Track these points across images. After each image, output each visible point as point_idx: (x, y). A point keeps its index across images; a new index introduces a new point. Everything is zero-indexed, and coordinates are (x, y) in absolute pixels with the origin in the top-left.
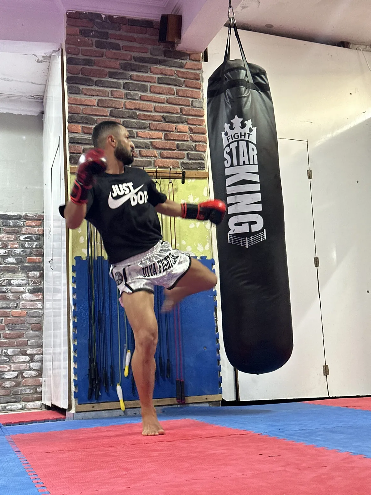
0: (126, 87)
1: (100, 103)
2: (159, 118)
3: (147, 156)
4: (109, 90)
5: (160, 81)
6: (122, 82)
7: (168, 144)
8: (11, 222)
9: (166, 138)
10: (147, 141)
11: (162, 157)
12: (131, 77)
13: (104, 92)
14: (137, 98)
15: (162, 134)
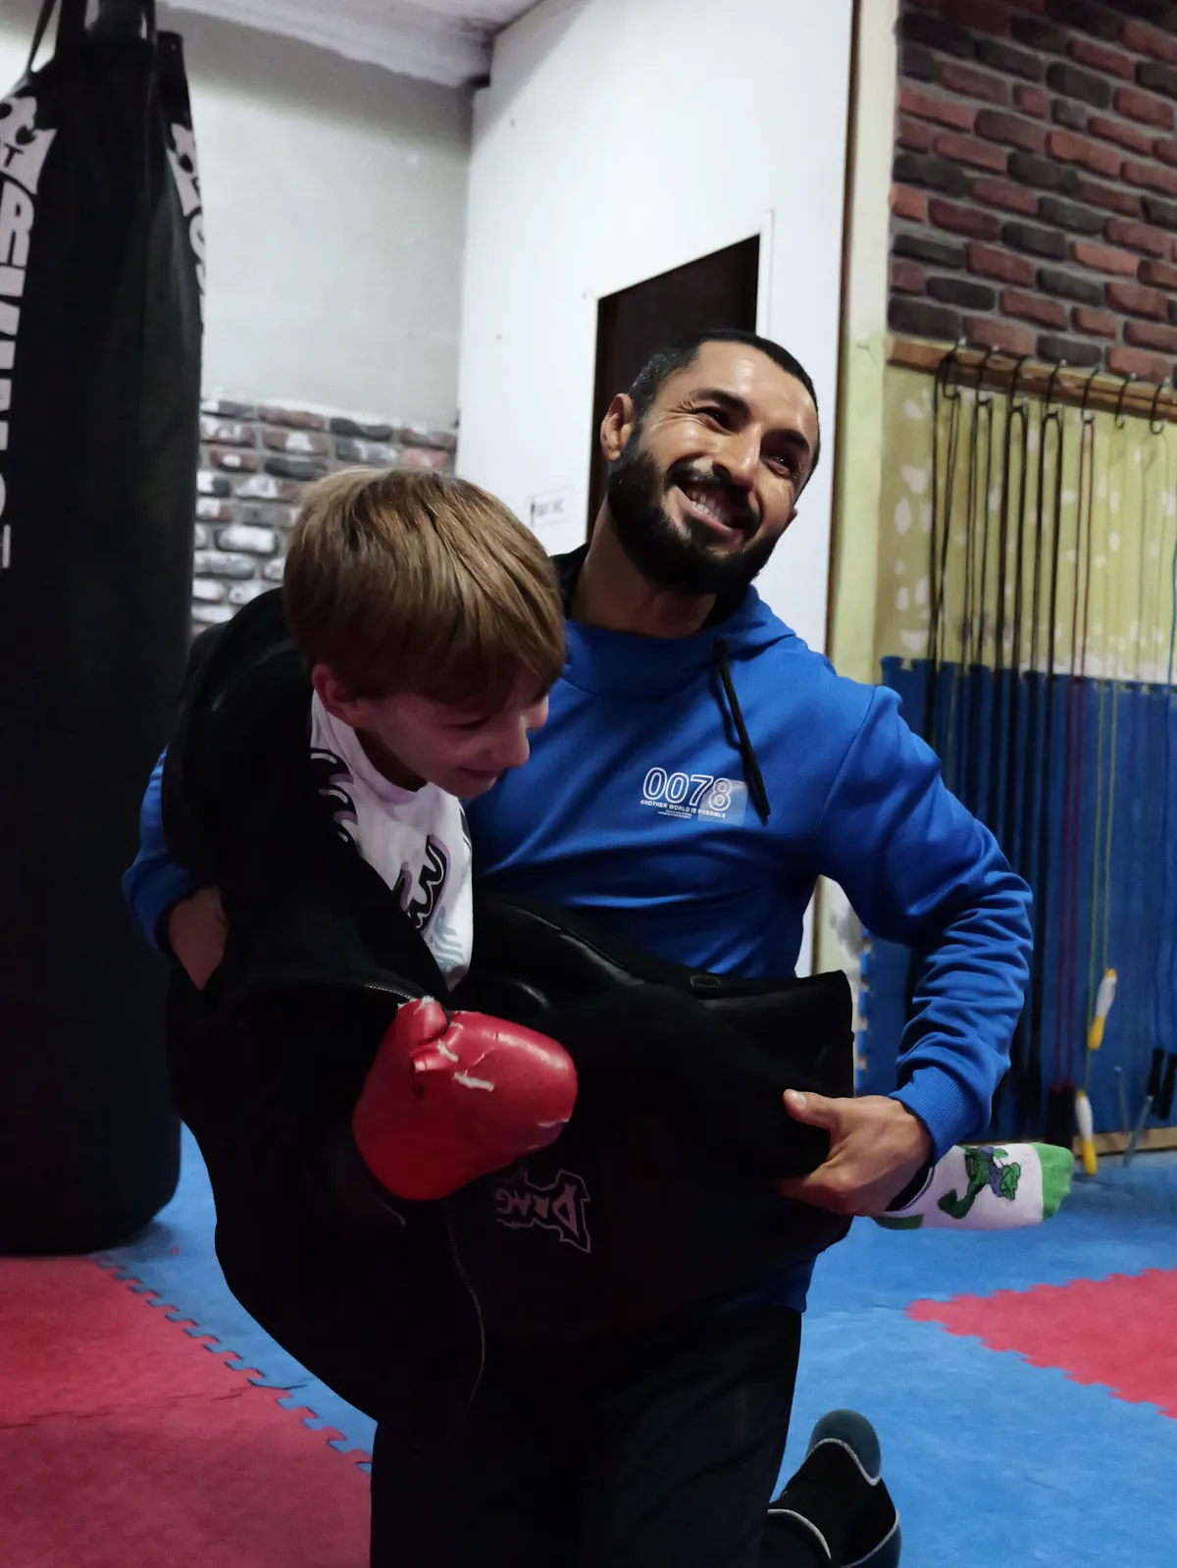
0: (1054, 77)
1: (985, 124)
2: (1129, 204)
3: (1093, 332)
4: (1010, 81)
5: (1140, 76)
6: (1045, 58)
7: (1151, 298)
8: (362, 447)
9: (1145, 274)
10: (1098, 279)
11: (1131, 339)
12: (1069, 49)
13: (998, 85)
14: (1082, 122)
15: (1132, 261)
